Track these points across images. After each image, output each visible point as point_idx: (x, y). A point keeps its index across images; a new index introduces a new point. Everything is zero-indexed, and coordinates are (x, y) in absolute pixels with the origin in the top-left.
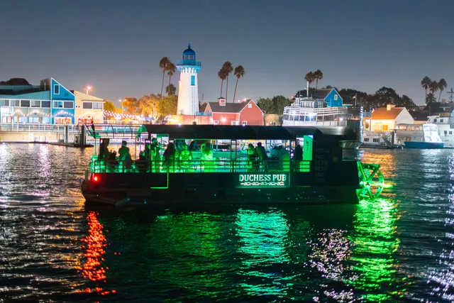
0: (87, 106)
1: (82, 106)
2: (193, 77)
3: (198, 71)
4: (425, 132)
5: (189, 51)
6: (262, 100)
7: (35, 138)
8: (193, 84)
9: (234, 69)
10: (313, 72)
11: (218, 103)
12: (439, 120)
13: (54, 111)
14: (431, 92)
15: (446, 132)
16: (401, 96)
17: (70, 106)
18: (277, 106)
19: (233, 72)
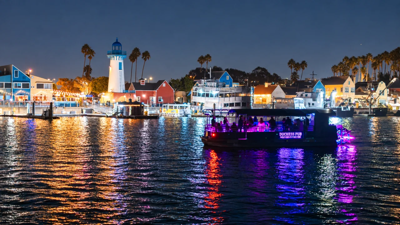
0: (40, 86)
1: (36, 87)
2: (120, 64)
3: (124, 59)
4: (295, 104)
5: (117, 43)
6: (173, 81)
7: (5, 112)
8: (120, 69)
9: (141, 53)
10: (204, 56)
11: (139, 83)
12: (304, 95)
13: (14, 91)
14: (295, 71)
15: (309, 104)
16: (272, 74)
17: (26, 86)
18: (184, 85)
19: (141, 56)
